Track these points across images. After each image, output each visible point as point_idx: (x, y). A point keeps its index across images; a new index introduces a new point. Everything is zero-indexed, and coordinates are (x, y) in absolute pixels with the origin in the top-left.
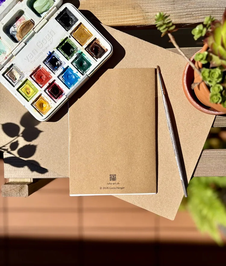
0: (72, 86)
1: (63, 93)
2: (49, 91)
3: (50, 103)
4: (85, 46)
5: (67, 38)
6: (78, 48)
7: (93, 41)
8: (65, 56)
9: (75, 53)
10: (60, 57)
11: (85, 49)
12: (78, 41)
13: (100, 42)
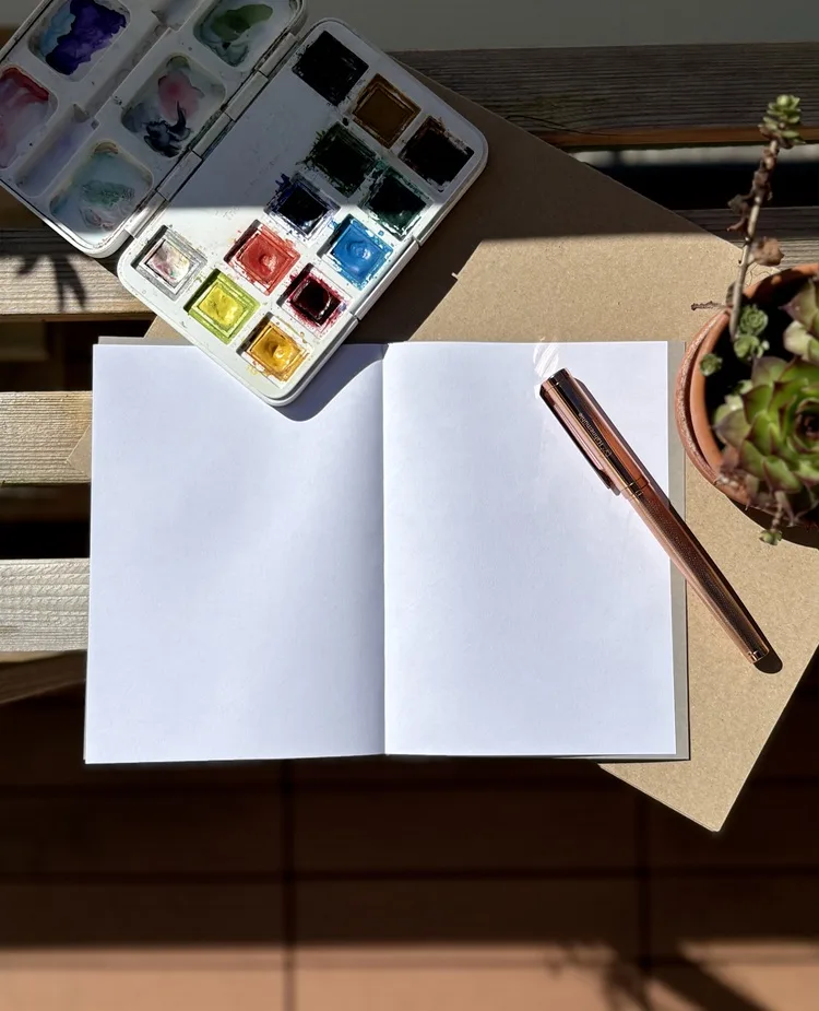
0: (367, 279)
1: (341, 304)
2: (291, 302)
3: (299, 341)
4: (397, 147)
5: (337, 125)
6: (373, 154)
7: (421, 128)
8: (334, 183)
9: (368, 172)
10: (318, 190)
11: (399, 156)
12: (372, 132)
13: (444, 131)
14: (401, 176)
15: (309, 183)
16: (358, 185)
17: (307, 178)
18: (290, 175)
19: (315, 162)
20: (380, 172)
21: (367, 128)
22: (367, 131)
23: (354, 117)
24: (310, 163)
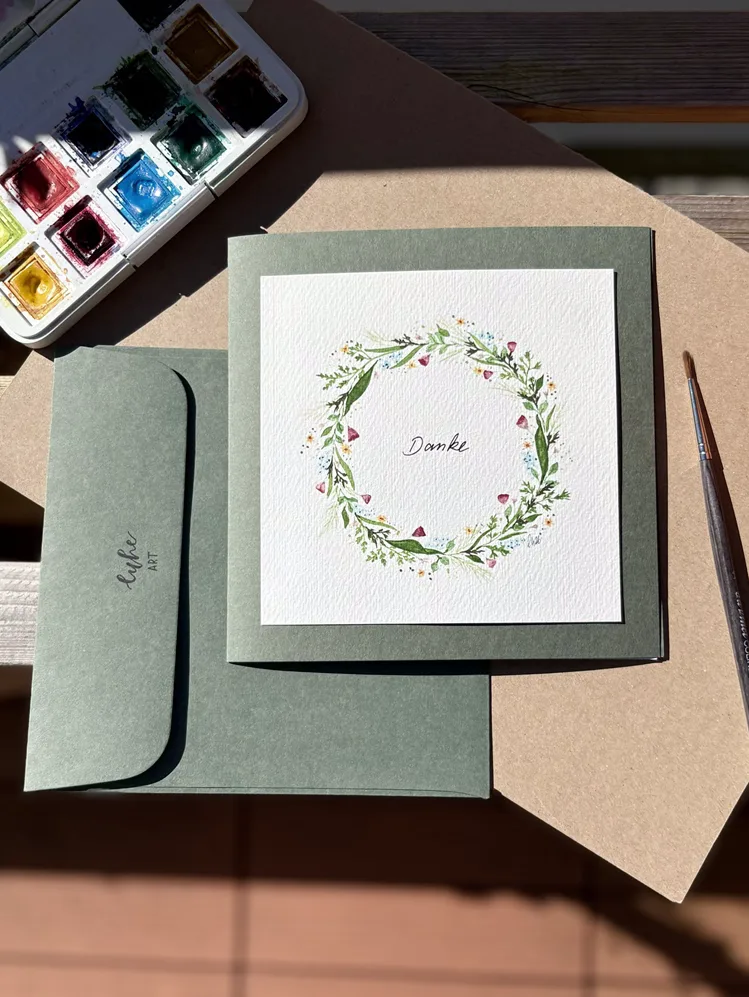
0: (148, 221)
1: (115, 245)
2: (62, 235)
3: (62, 278)
4: (205, 84)
5: (145, 54)
6: (180, 89)
7: (235, 68)
8: (131, 114)
9: (169, 106)
10: (113, 119)
11: (206, 94)
12: (183, 65)
13: (260, 73)
14: (204, 116)
15: (105, 111)
16: (156, 118)
17: (104, 105)
18: (85, 99)
19: (116, 89)
20: (182, 108)
21: (178, 60)
22: (177, 64)
23: (165, 47)
24: (110, 90)
